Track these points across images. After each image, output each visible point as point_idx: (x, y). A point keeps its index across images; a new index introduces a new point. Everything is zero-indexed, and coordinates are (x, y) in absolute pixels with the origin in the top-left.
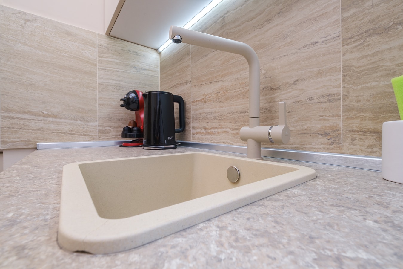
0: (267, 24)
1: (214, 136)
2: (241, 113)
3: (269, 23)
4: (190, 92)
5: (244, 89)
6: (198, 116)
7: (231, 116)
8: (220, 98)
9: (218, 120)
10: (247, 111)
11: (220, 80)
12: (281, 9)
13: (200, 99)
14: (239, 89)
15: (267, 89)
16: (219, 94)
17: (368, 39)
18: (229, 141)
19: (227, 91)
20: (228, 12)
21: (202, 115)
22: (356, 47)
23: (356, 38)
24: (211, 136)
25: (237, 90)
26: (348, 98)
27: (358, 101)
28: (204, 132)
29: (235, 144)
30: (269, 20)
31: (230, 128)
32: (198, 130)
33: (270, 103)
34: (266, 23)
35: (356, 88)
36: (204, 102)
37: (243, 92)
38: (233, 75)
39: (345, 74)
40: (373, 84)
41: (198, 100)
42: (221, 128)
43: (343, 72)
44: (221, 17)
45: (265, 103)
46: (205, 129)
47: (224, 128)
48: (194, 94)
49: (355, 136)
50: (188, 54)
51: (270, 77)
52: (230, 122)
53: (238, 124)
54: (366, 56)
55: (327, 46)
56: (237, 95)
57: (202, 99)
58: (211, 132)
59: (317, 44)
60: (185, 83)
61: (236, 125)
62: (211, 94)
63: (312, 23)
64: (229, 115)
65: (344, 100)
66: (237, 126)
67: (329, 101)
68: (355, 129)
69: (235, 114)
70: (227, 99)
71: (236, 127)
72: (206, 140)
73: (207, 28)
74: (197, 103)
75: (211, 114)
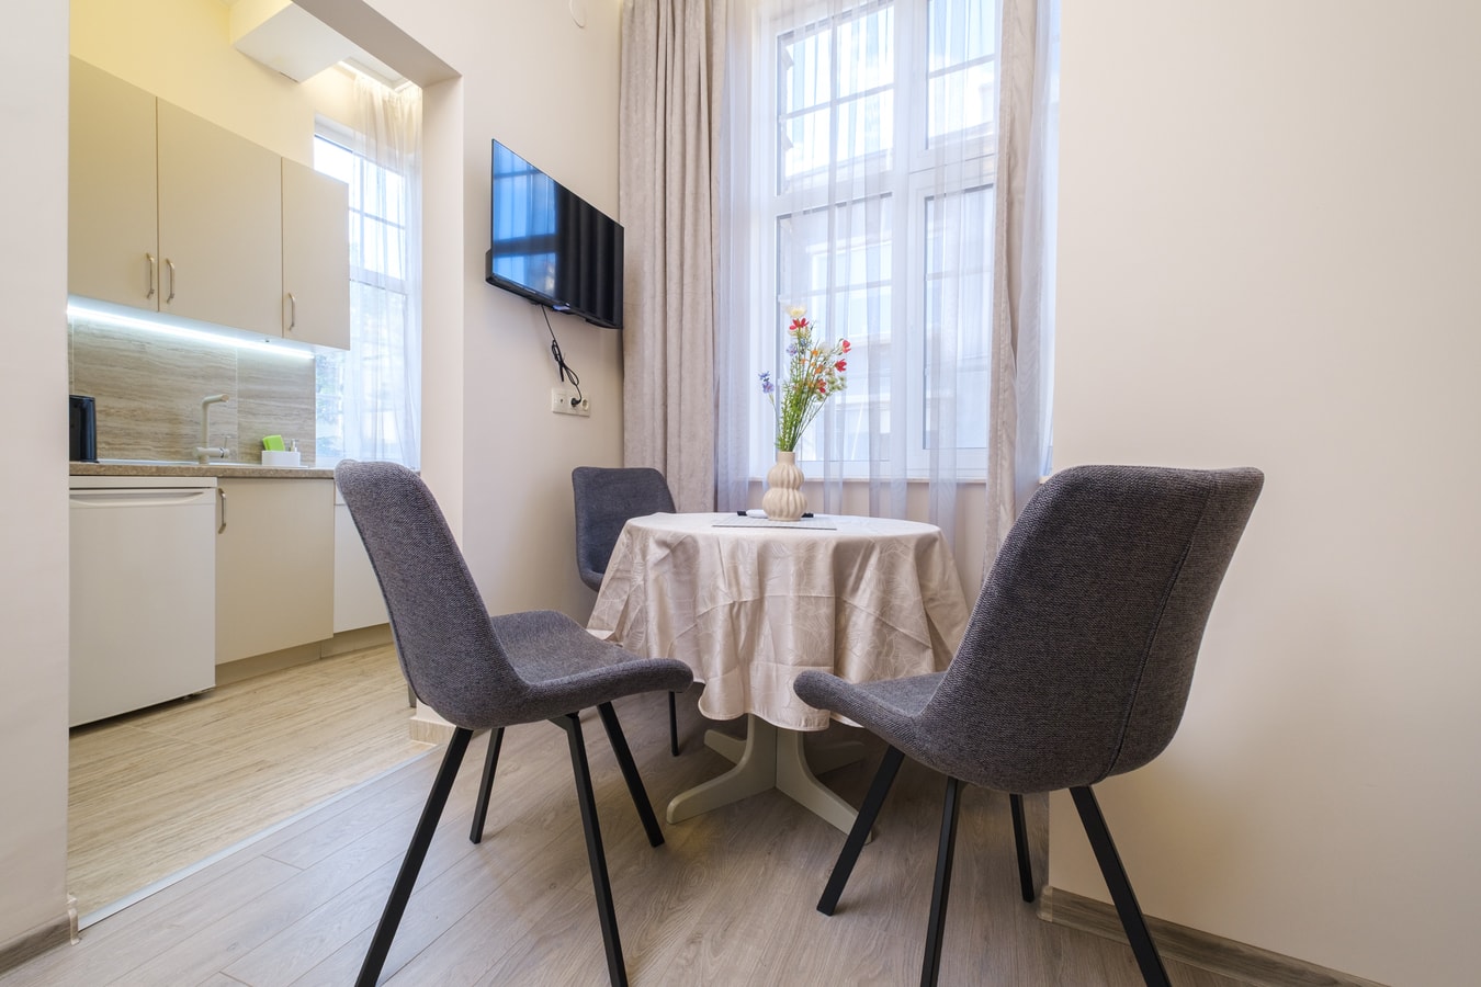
8: (137, 416)
16: (135, 413)
17: (248, 415)
19: (148, 413)
22: (244, 416)
23: (244, 412)
27: (242, 439)
35: (242, 434)
39: (239, 427)
40: (248, 435)
44: (138, 341)
46: (108, 444)
54: (247, 422)
56: (162, 420)
65: (237, 439)
68: (241, 451)
70: (149, 420)
73: (113, 338)
75: (122, 429)
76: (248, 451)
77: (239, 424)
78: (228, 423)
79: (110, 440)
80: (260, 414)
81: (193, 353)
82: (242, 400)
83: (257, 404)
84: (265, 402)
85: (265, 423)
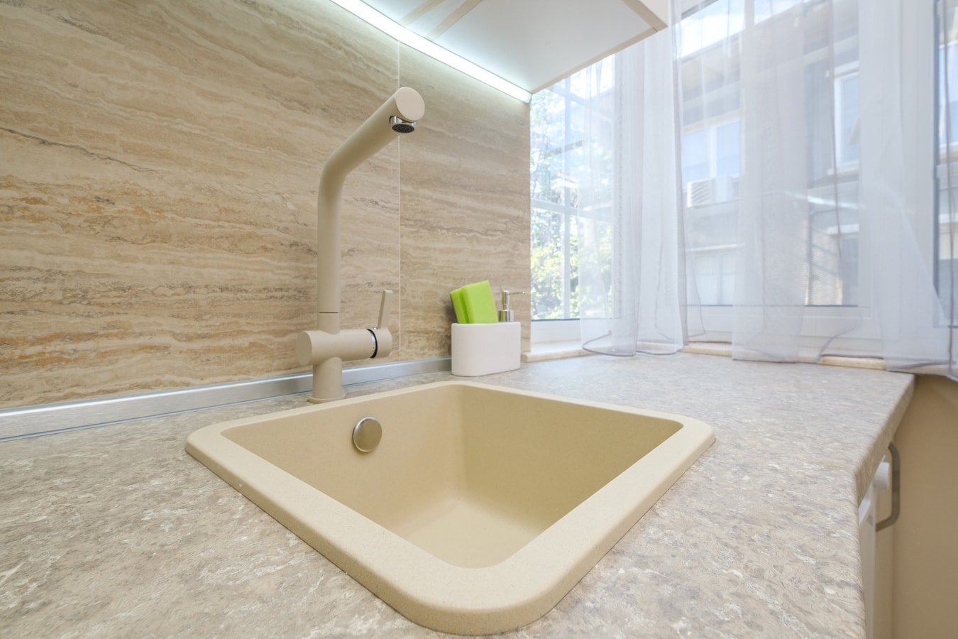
0: (300, 109)
1: (69, 371)
2: (222, 290)
3: (304, 111)
5: (233, 227)
7: (178, 295)
8: (115, 222)
9: (101, 305)
10: (244, 287)
11: (118, 157)
12: (328, 106)
14: (215, 221)
15: (301, 247)
16: (109, 210)
17: (421, 230)
18: (169, 377)
19: (160, 211)
22: (412, 233)
23: (412, 223)
24: (48, 374)
25: (207, 222)
26: (405, 291)
27: (414, 297)
29: (198, 382)
30: (306, 107)
31: (174, 335)
33: (306, 278)
34: (296, 104)
35: (412, 281)
37: (232, 236)
38: (190, 171)
39: (403, 261)
40: (424, 281)
42: (122, 335)
43: (402, 258)
45: (296, 277)
47: (141, 334)
49: (411, 338)
51: (305, 225)
52: (173, 316)
53: (210, 323)
54: (419, 248)
55: (388, 215)
56: (208, 237)
58: (40, 354)
59: (376, 206)
61: (204, 323)
63: (372, 171)
64: (172, 292)
65: (402, 294)
66: (207, 326)
68: (412, 329)
69: (197, 290)
70: (164, 238)
71: (206, 331)
75: (49, 276)
76: (422, 325)
77: (404, 255)
80: (443, 229)
81: (300, 29)
82: (408, 189)
83: (436, 201)
84: (451, 198)
85: (455, 251)
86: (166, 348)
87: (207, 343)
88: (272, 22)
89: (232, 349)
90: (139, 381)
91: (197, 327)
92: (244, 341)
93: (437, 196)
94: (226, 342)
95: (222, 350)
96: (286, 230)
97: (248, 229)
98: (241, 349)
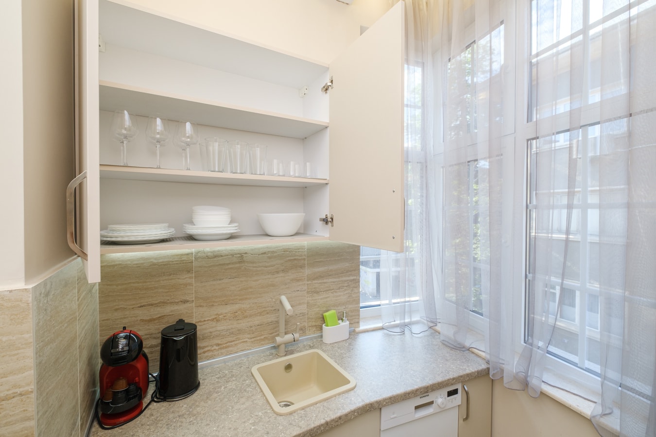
1: (231, 349)
2: (258, 326)
4: (192, 313)
5: (260, 310)
6: (206, 335)
7: (249, 329)
8: (238, 316)
9: (235, 334)
10: (263, 324)
11: (238, 302)
13: (210, 319)
15: (276, 310)
16: (237, 314)
17: (314, 294)
18: (247, 348)
19: (245, 311)
20: (246, 253)
21: (214, 333)
22: (311, 296)
23: (311, 293)
24: (227, 350)
25: (255, 311)
26: (308, 314)
27: (311, 316)
28: (217, 348)
29: (253, 348)
30: (278, 272)
31: (248, 338)
32: (206, 349)
33: (278, 318)
34: (275, 273)
35: (310, 311)
36: (217, 320)
37: (260, 312)
38: (251, 300)
40: (315, 310)
41: (206, 319)
42: (239, 340)
44: (238, 254)
46: (218, 345)
47: (242, 339)
48: (200, 314)
50: (189, 271)
51: (277, 304)
52: (248, 334)
53: (255, 334)
54: (313, 300)
55: (302, 293)
56: (255, 314)
57: (214, 319)
58: (226, 346)
59: (298, 291)
60: (181, 302)
62: (226, 313)
63: (297, 281)
67: (303, 315)
68: (310, 326)
69: (253, 327)
70: (246, 317)
72: (220, 354)
73: (222, 256)
74: (206, 322)
75: (227, 330)
76: (314, 324)
77: (308, 303)
78: (300, 304)
79: (219, 342)
80: (321, 291)
81: (277, 252)
82: (309, 282)
83: (320, 283)
84: (325, 281)
85: (326, 298)
86: (246, 341)
87: (255, 339)
88: (269, 255)
89: (260, 339)
90: (242, 349)
91: (253, 336)
92: (262, 337)
93: (320, 281)
94: (259, 338)
95: (258, 340)
96: (273, 307)
97: (264, 309)
98: (262, 339)
